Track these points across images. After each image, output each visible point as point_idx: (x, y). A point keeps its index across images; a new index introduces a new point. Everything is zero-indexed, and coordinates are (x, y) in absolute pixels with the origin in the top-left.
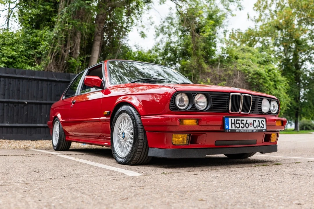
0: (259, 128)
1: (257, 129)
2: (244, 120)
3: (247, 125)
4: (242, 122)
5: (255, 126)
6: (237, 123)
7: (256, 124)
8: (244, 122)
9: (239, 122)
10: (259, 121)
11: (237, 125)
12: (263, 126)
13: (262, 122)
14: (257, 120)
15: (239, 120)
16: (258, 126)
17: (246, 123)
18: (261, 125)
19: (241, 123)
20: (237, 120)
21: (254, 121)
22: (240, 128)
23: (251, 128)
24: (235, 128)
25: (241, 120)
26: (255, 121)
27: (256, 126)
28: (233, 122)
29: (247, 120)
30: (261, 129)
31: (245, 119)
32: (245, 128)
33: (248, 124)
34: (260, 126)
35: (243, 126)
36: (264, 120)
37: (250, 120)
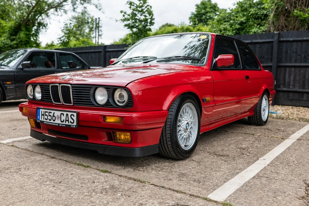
0: (67, 123)
1: (64, 123)
2: (51, 113)
3: (54, 118)
4: (50, 114)
5: (62, 120)
6: (46, 115)
7: (63, 118)
8: (52, 114)
9: (47, 114)
10: (67, 115)
11: (46, 117)
12: (72, 121)
13: (72, 116)
14: (65, 113)
15: (47, 112)
16: (66, 120)
17: (53, 116)
18: (70, 120)
19: (49, 116)
20: (46, 112)
21: (61, 114)
22: (48, 121)
23: (58, 121)
24: (44, 119)
25: (49, 112)
26: (63, 114)
27: (64, 120)
28: (43, 113)
29: (54, 113)
30: (70, 124)
31: (53, 112)
32: (52, 121)
33: (55, 116)
34: (68, 121)
35: (50, 119)
36: (75, 114)
37: (57, 113)
